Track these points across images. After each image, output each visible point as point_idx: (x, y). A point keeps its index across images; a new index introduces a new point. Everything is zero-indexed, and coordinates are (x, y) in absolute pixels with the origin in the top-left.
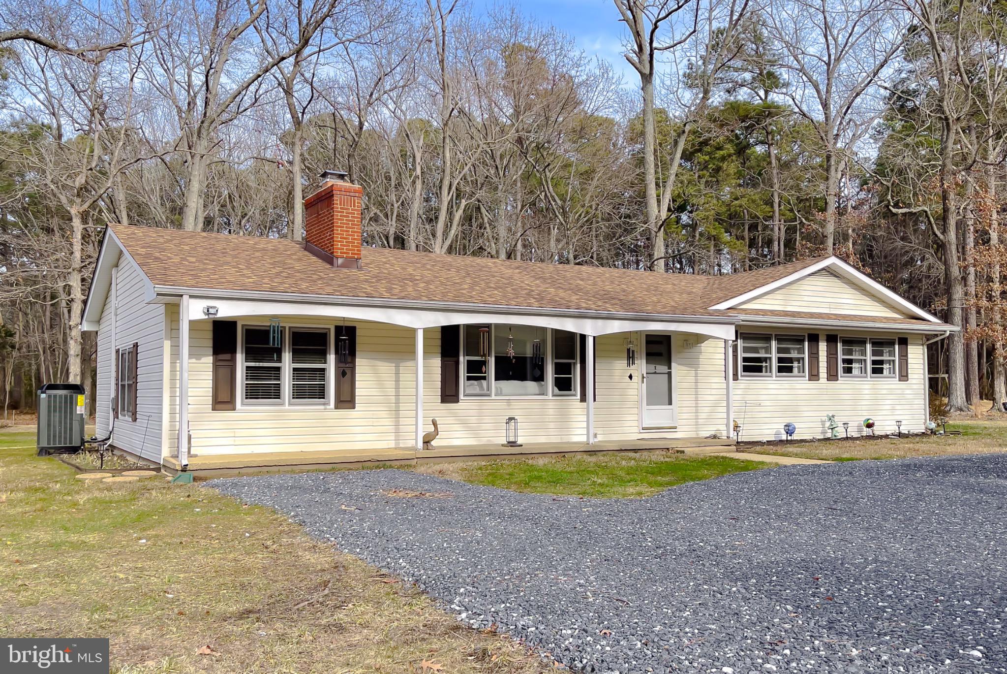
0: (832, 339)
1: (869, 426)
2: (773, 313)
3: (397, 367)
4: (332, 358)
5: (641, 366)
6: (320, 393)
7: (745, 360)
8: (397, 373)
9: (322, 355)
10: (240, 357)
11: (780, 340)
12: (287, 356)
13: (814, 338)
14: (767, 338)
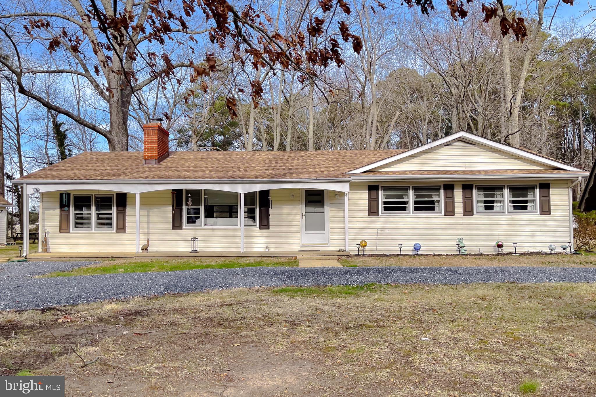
0: (467, 187)
1: (500, 246)
2: (411, 172)
3: (148, 212)
4: (114, 208)
5: (301, 208)
6: (109, 225)
7: (385, 203)
8: (148, 215)
9: (110, 207)
10: (72, 209)
11: (415, 189)
12: (93, 208)
13: (449, 187)
14: (406, 189)
